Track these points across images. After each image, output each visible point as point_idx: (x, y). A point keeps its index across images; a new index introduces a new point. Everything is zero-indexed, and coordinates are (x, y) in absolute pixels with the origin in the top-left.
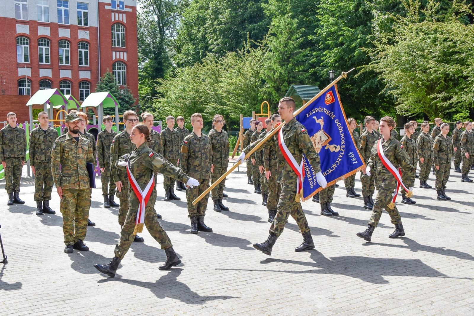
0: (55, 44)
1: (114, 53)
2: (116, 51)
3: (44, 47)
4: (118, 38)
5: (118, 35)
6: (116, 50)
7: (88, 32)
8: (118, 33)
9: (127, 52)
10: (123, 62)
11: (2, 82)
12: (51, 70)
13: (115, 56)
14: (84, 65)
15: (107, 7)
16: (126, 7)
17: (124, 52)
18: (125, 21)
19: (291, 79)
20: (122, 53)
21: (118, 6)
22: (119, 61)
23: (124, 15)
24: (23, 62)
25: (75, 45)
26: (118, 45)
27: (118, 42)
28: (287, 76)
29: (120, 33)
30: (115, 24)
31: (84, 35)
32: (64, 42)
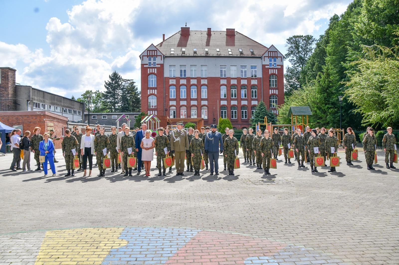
0: (239, 88)
1: (270, 90)
2: (271, 90)
3: (234, 90)
4: (273, 82)
5: (273, 81)
6: (272, 88)
7: (256, 80)
8: (273, 79)
9: (278, 89)
10: (276, 95)
11: (213, 108)
12: (237, 101)
13: (271, 92)
14: (254, 98)
15: (266, 67)
16: (278, 65)
17: (276, 90)
18: (277, 73)
19: (326, 102)
20: (275, 90)
21: (273, 65)
22: (273, 95)
23: (276, 70)
24: (223, 97)
25: (249, 88)
26: (273, 86)
27: (273, 84)
28: (324, 100)
29: (274, 80)
30: (271, 75)
31: (254, 82)
32: (244, 86)
